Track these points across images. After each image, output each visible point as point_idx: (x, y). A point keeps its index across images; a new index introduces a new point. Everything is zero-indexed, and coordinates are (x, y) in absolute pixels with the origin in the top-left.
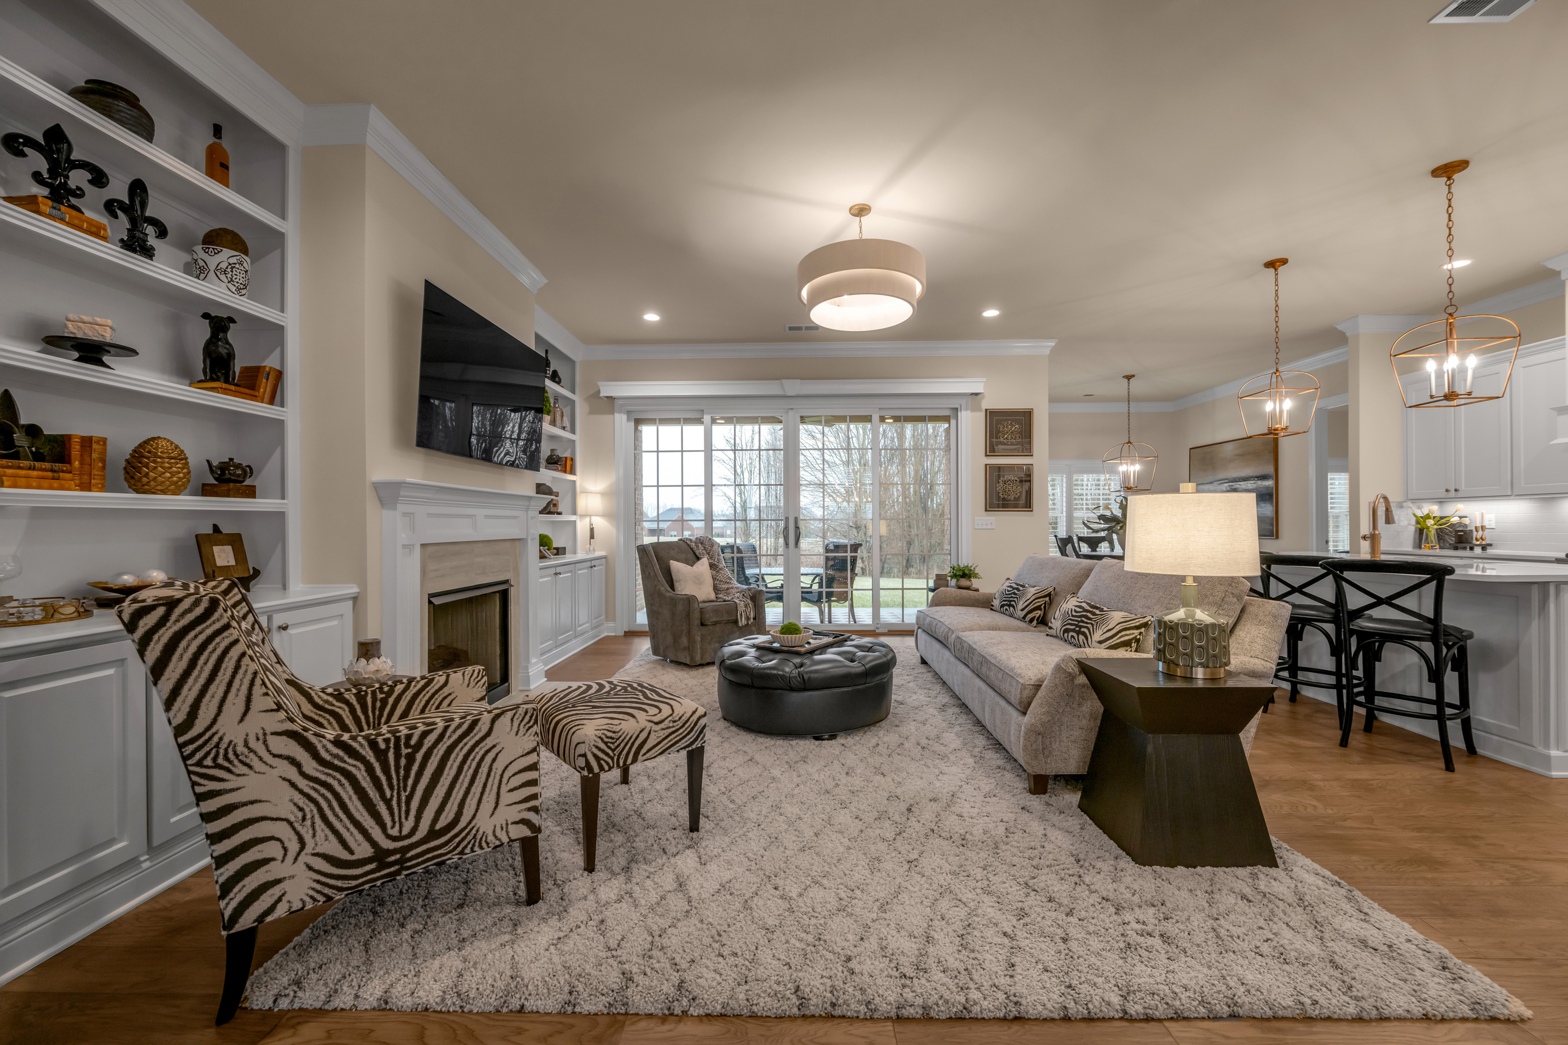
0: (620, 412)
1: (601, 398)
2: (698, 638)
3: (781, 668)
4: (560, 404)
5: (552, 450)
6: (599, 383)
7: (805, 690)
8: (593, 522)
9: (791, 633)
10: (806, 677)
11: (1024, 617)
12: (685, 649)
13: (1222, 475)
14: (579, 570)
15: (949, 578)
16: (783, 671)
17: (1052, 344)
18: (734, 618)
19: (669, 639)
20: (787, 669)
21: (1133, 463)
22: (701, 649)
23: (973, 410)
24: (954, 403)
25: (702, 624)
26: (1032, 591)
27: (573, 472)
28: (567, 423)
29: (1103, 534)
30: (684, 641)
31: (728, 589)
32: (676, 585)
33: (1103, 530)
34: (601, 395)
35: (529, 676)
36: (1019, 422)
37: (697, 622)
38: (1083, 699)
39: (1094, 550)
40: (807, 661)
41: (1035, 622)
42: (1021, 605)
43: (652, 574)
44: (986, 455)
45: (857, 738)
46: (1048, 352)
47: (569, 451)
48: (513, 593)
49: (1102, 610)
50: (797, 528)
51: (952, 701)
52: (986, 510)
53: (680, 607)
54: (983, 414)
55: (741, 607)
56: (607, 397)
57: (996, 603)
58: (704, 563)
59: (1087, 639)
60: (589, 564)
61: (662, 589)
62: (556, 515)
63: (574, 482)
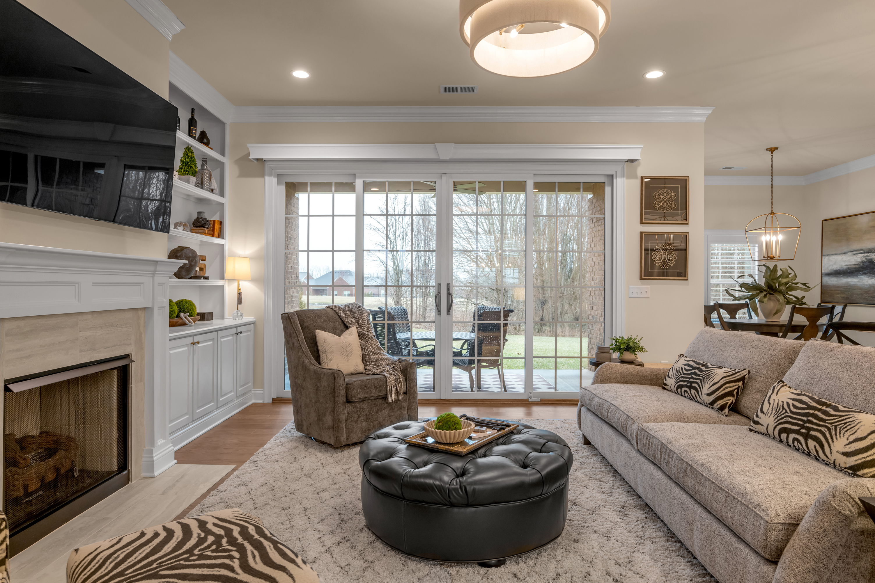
0: (270, 175)
1: (250, 160)
2: (344, 417)
3: (438, 476)
4: (209, 166)
5: (199, 213)
6: (249, 145)
7: (468, 505)
8: (241, 287)
9: (449, 428)
10: (469, 489)
11: (712, 403)
12: (329, 428)
13: (856, 246)
14: (222, 337)
15: (611, 351)
16: (441, 480)
17: (708, 111)
18: (383, 393)
19: (313, 417)
20: (446, 478)
21: (775, 233)
22: (347, 428)
23: (629, 177)
24: (609, 170)
25: (348, 401)
26: (720, 373)
27: (221, 235)
28: (215, 185)
29: (743, 302)
30: (328, 420)
31: (377, 360)
32: (322, 356)
33: (744, 298)
34: (252, 156)
35: (153, 461)
36: (675, 189)
37: (343, 399)
38: (862, 550)
39: (733, 317)
40: (470, 467)
41: (727, 410)
42: (706, 389)
43: (296, 344)
44: (642, 223)
45: (531, 563)
46: (703, 120)
47: (218, 214)
48: (134, 369)
49: (836, 409)
50: (449, 295)
51: (632, 501)
52: (641, 279)
53: (324, 383)
54: (638, 182)
55: (391, 382)
56: (257, 160)
57: (671, 382)
58: (353, 331)
59: (822, 446)
60: (234, 331)
61: (306, 361)
62: (202, 280)
63: (223, 246)
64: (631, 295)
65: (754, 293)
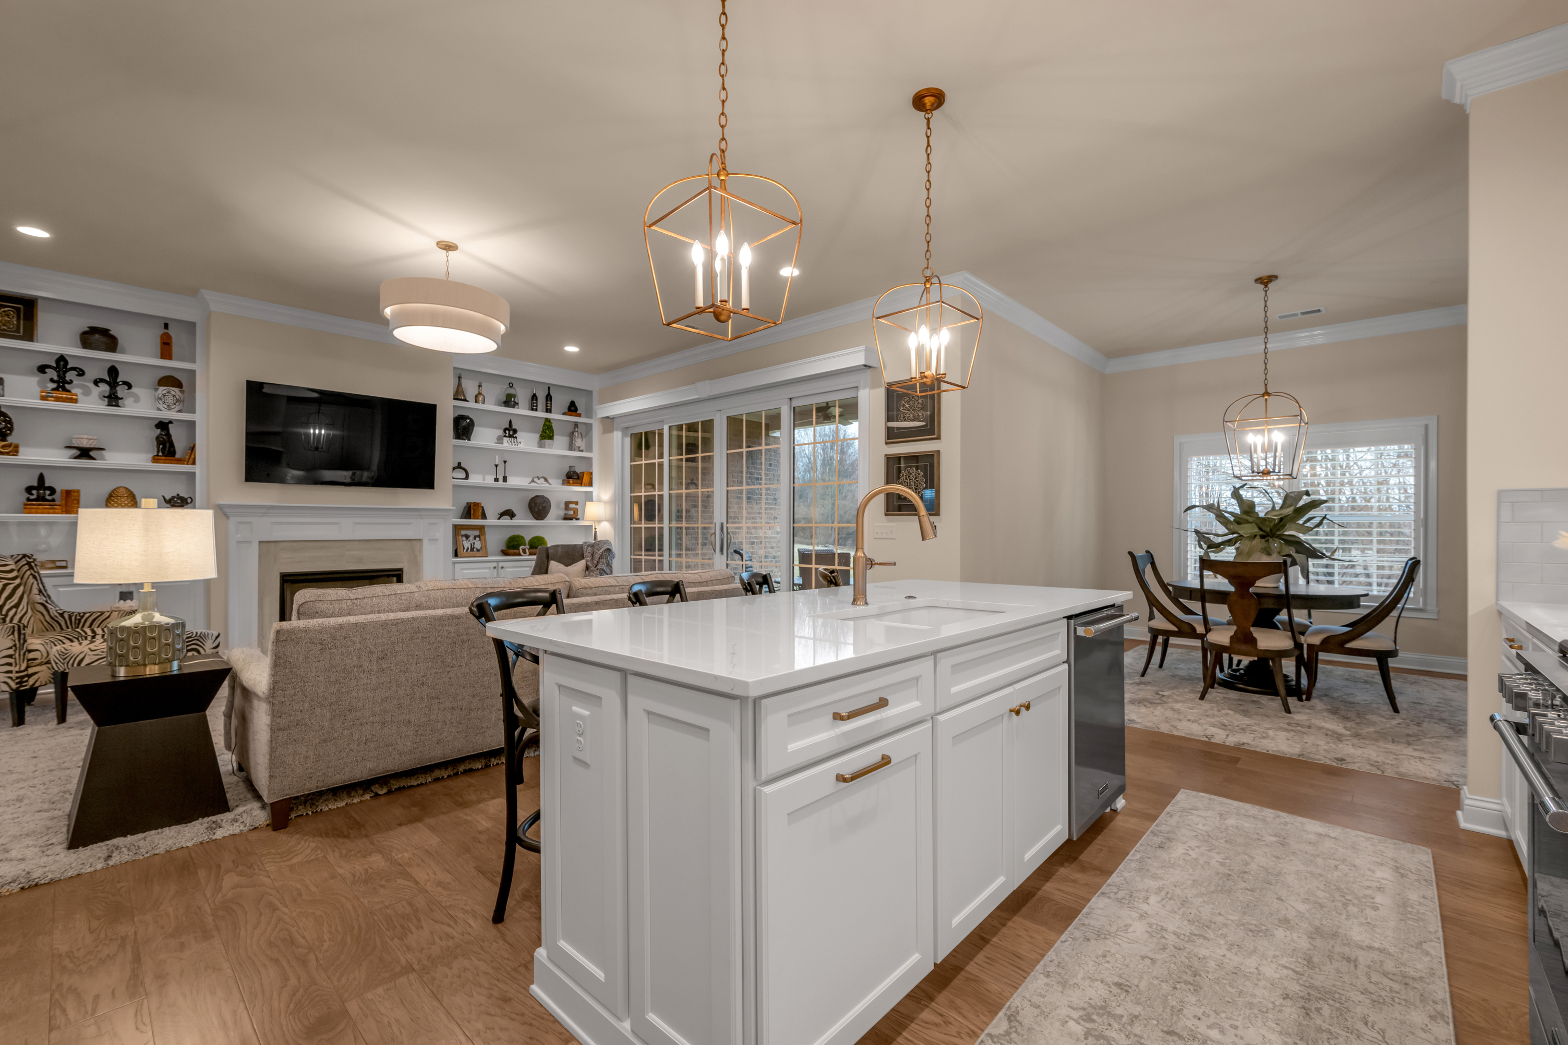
0: (617, 430)
1: (604, 419)
5: (571, 467)
6: (603, 407)
23: (874, 387)
24: (854, 381)
27: (588, 484)
44: (887, 443)
50: (723, 534)
52: (887, 514)
54: (884, 391)
56: (608, 418)
58: (581, 564)
62: (574, 521)
63: (592, 492)
64: (877, 537)
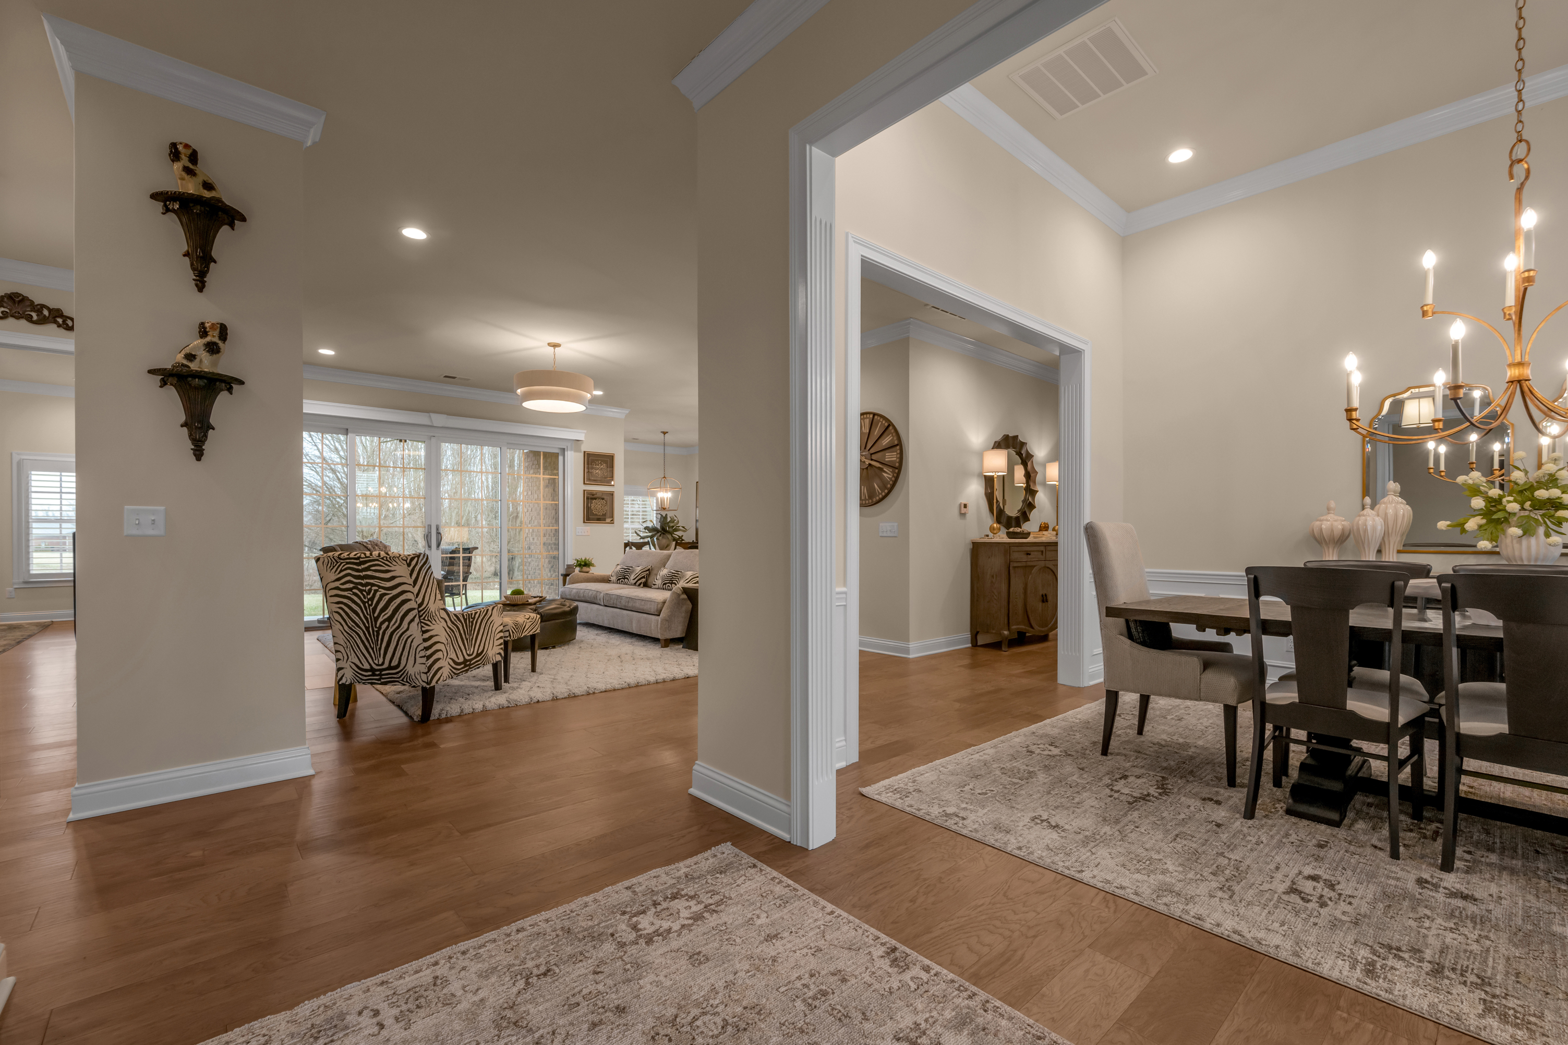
11: (635, 584)
15: (574, 567)
17: (627, 411)
21: (666, 491)
23: (575, 452)
24: (562, 446)
26: (639, 569)
29: (646, 540)
33: (647, 537)
36: (606, 462)
41: (643, 585)
42: (632, 577)
44: (584, 484)
46: (624, 417)
50: (438, 533)
52: (584, 522)
54: (582, 455)
57: (614, 579)
64: (580, 533)
65: (654, 533)
